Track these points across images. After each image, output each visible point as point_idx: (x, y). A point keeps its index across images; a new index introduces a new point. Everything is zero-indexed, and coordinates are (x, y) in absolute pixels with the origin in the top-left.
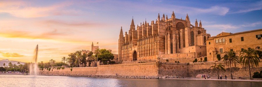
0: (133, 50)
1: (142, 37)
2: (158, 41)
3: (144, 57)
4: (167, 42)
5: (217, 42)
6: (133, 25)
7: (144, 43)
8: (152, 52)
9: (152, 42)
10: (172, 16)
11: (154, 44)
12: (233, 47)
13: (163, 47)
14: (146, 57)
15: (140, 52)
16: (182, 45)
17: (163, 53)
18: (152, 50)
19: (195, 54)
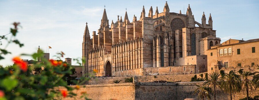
0: (106, 60)
1: (118, 42)
2: (142, 49)
3: (123, 72)
4: (156, 49)
5: (221, 53)
6: (105, 19)
7: (122, 50)
8: (134, 64)
9: (134, 49)
10: (165, 9)
11: (136, 52)
12: (241, 60)
13: (150, 57)
14: (125, 71)
15: (116, 63)
16: (178, 54)
17: (150, 65)
18: (134, 61)
19: (196, 68)
